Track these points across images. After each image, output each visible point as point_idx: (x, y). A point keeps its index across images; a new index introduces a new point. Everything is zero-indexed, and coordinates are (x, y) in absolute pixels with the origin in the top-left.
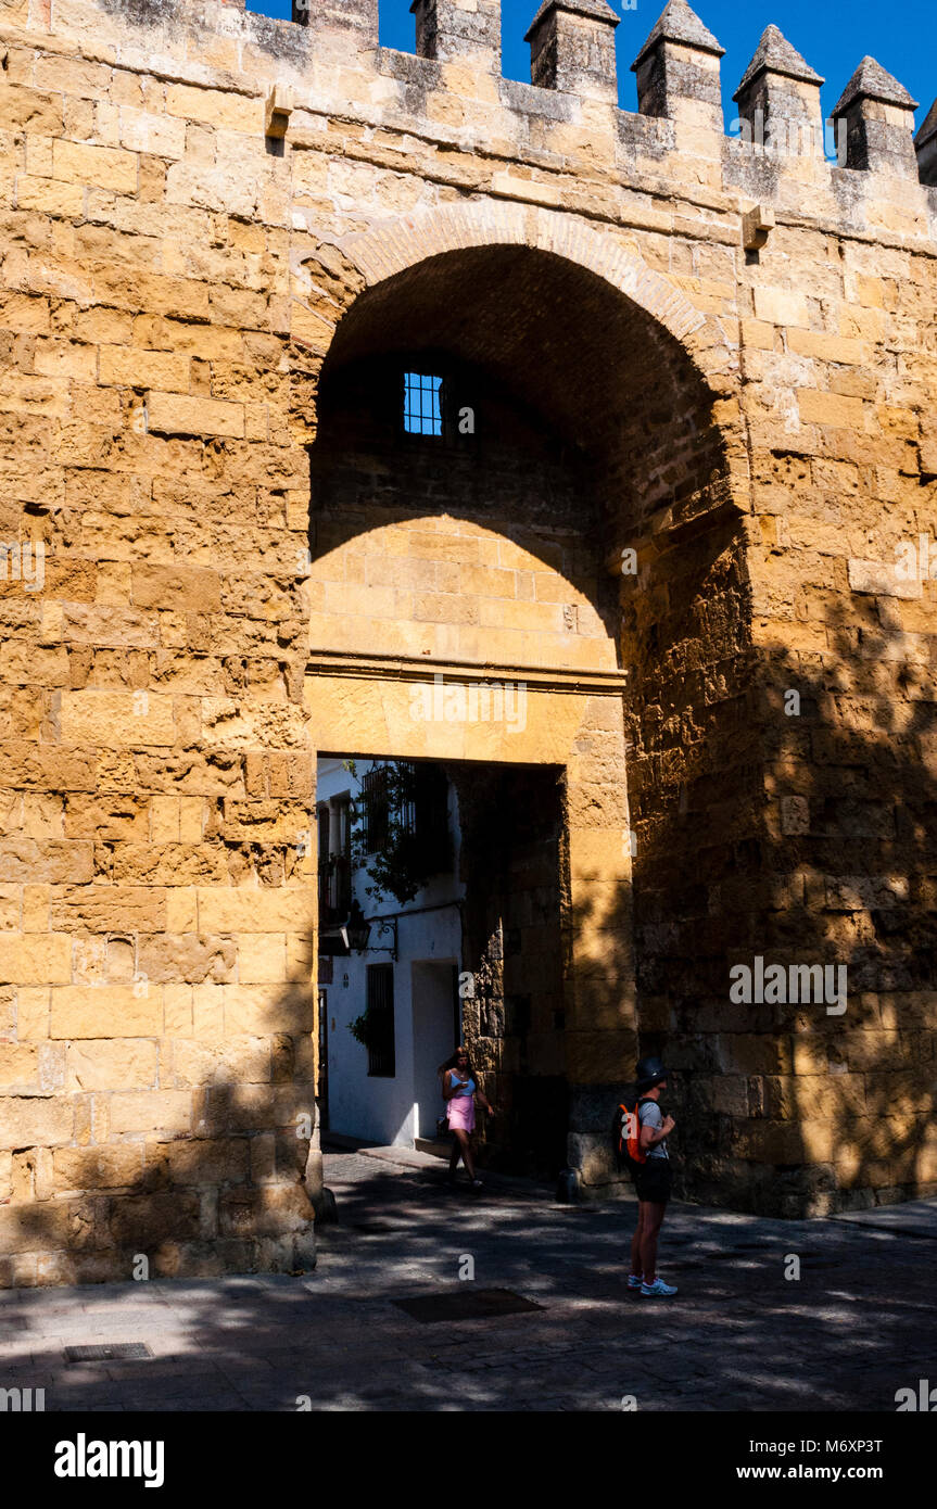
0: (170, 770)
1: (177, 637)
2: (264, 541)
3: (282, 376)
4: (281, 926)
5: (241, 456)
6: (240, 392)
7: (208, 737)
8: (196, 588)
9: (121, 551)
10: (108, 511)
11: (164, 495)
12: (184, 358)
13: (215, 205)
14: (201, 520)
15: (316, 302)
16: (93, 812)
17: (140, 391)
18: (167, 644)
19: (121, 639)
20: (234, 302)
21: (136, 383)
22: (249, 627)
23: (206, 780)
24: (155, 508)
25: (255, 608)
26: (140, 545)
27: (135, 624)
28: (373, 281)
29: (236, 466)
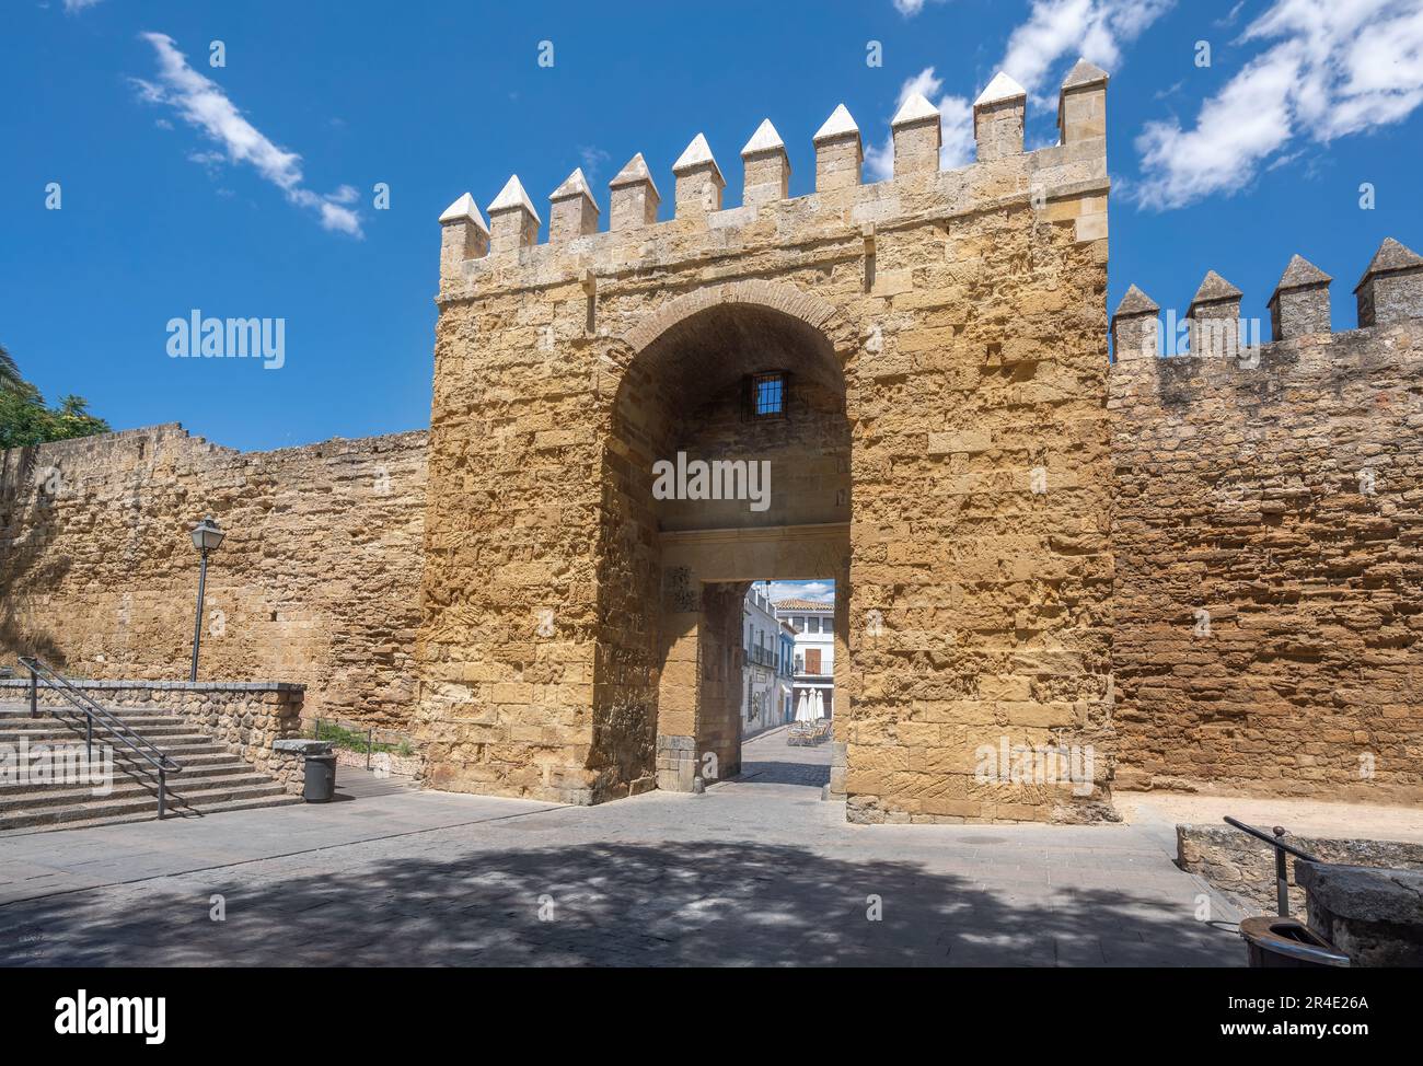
0: (539, 595)
1: (543, 539)
2: (581, 489)
3: (595, 411)
4: (581, 659)
5: (573, 453)
6: (574, 425)
7: (555, 581)
8: (550, 516)
9: (524, 505)
10: (519, 490)
11: (542, 478)
12: (550, 413)
13: (564, 338)
14: (556, 485)
15: (612, 370)
16: (508, 615)
17: (532, 434)
18: (540, 541)
19: (521, 542)
20: (573, 383)
21: (530, 430)
22: (573, 530)
23: (554, 599)
24: (538, 484)
25: (576, 521)
26: (531, 502)
27: (528, 535)
28: (638, 350)
29: (569, 459)
